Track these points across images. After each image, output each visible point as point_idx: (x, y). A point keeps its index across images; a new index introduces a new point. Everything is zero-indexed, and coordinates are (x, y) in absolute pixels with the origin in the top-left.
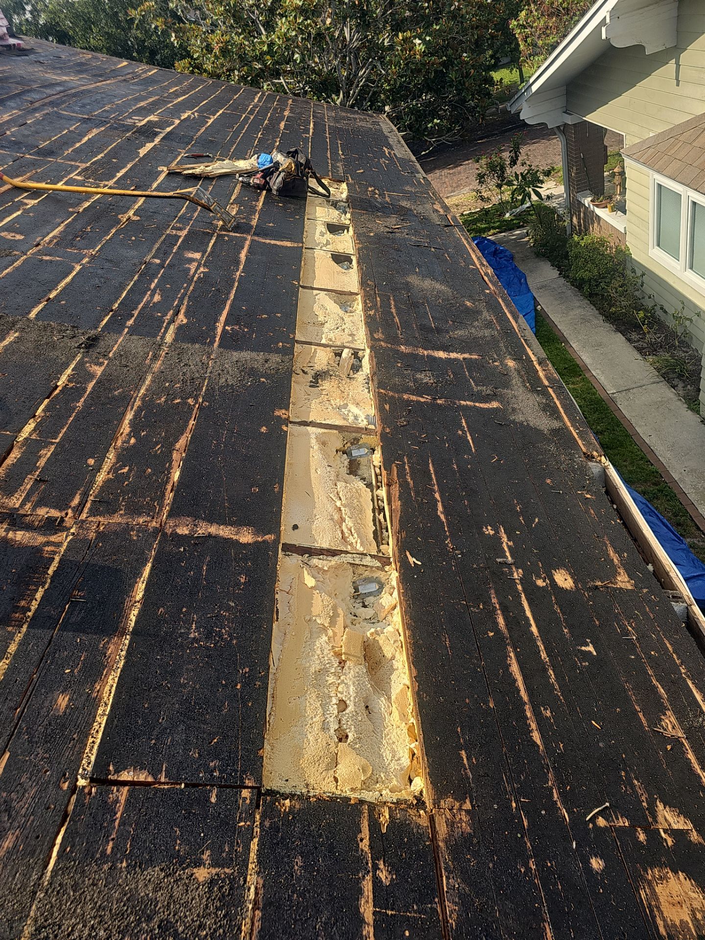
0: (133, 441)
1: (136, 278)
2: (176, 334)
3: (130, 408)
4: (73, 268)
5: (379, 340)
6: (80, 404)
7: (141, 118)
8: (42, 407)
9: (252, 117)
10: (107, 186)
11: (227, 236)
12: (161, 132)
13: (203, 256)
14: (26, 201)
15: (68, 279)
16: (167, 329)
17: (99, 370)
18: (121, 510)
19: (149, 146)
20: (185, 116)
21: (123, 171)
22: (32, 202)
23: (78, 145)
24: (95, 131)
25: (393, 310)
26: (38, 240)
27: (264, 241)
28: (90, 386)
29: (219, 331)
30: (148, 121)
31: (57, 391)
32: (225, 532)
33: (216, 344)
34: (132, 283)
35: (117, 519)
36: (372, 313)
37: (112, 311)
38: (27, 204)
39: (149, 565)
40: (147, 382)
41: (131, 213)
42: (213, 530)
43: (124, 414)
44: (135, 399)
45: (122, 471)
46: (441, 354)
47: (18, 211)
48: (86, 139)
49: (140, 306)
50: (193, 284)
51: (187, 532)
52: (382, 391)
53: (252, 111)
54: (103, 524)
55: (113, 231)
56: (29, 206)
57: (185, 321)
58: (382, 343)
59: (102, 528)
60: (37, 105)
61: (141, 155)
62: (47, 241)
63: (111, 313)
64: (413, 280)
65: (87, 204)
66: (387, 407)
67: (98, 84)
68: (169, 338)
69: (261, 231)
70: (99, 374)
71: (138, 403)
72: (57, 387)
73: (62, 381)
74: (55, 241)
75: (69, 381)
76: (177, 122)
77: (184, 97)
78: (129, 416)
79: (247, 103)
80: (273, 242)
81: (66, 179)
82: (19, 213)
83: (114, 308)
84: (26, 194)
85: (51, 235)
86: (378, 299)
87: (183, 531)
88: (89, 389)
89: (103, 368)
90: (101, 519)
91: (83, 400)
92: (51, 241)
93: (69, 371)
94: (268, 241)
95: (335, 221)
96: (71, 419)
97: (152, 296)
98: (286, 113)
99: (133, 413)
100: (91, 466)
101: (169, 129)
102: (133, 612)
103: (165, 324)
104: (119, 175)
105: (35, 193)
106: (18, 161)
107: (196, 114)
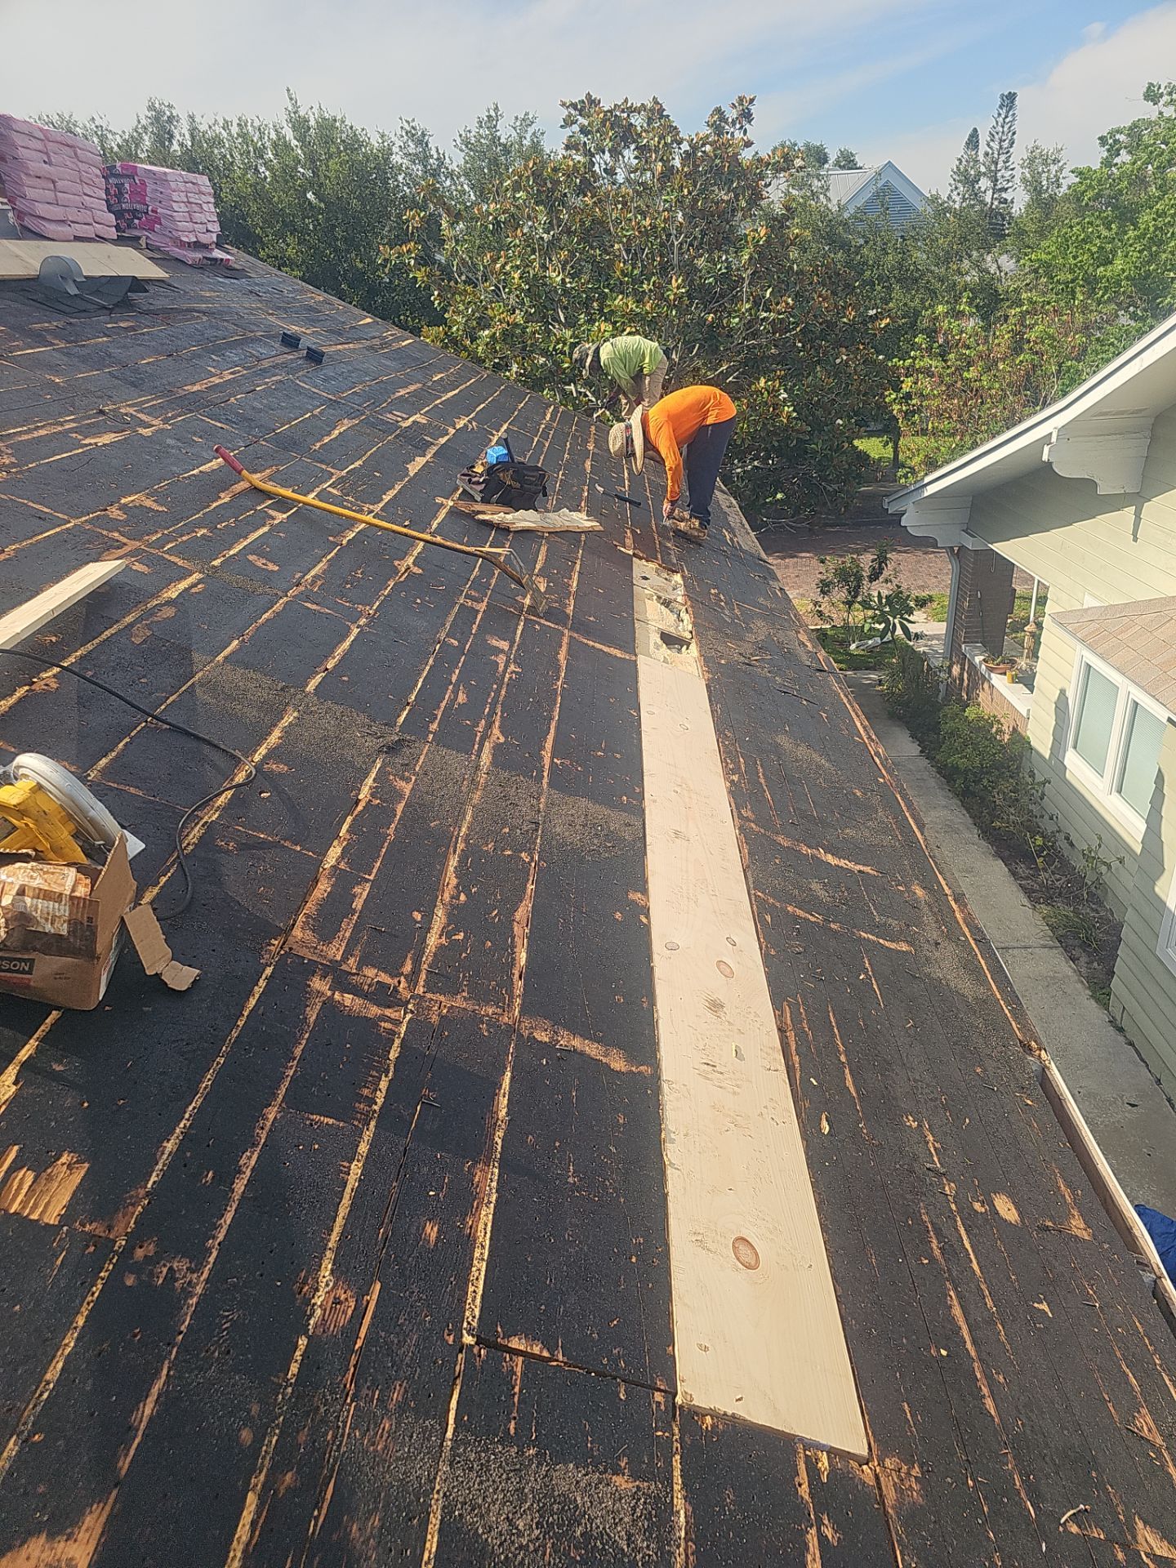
0: (463, 897)
1: (431, 661)
2: (493, 755)
3: (452, 850)
4: (348, 631)
5: (747, 819)
6: (391, 831)
7: (404, 416)
8: (345, 827)
9: (547, 445)
10: (372, 511)
11: (539, 624)
12: (432, 444)
13: (511, 647)
14: (270, 512)
15: (346, 644)
16: (481, 746)
17: (407, 788)
18: (463, 991)
19: (420, 461)
20: (460, 424)
21: (390, 494)
22: (281, 517)
23: (327, 440)
24: (347, 424)
25: (762, 781)
26: (297, 576)
27: (585, 641)
28: (400, 808)
29: (547, 762)
30: (414, 422)
31: (360, 808)
32: (592, 1049)
33: (545, 780)
34: (428, 668)
35: (459, 1002)
36: (735, 778)
37: (408, 704)
38: (273, 518)
39: (508, 1074)
40: (468, 818)
41: (410, 560)
42: (577, 1043)
43: (446, 857)
44: (457, 838)
45: (456, 937)
46: (830, 858)
47: (264, 526)
48: (336, 432)
49: (443, 705)
50: (505, 686)
51: (547, 1040)
52: (760, 894)
53: (545, 435)
54: (445, 1006)
55: (391, 583)
56: (276, 522)
57: (502, 740)
58: (753, 825)
59: (445, 1011)
60: (266, 364)
61: (412, 474)
62: (309, 581)
63: (408, 708)
64: (783, 740)
65: (351, 535)
66: (769, 918)
67: (339, 347)
68: (486, 758)
69: (579, 626)
70: (407, 794)
71: (461, 846)
72: (357, 802)
73: (364, 794)
74: (319, 583)
75: (372, 795)
76: (452, 431)
77: (454, 392)
78: (453, 862)
79: (536, 418)
80: (598, 646)
81: (318, 489)
82: (266, 529)
83: (410, 701)
84: (270, 502)
85: (313, 573)
86: (741, 760)
87: (542, 1037)
88: (399, 813)
89: (411, 786)
90: (442, 998)
91: (393, 826)
92: (313, 583)
93: (370, 781)
94: (591, 643)
95: (672, 631)
96: (384, 850)
97: (456, 693)
98: (591, 447)
99: (457, 859)
100: (418, 922)
101: (443, 441)
102: (498, 1133)
103: (478, 739)
104: (386, 498)
105: (283, 504)
106: (251, 447)
107: (474, 424)
